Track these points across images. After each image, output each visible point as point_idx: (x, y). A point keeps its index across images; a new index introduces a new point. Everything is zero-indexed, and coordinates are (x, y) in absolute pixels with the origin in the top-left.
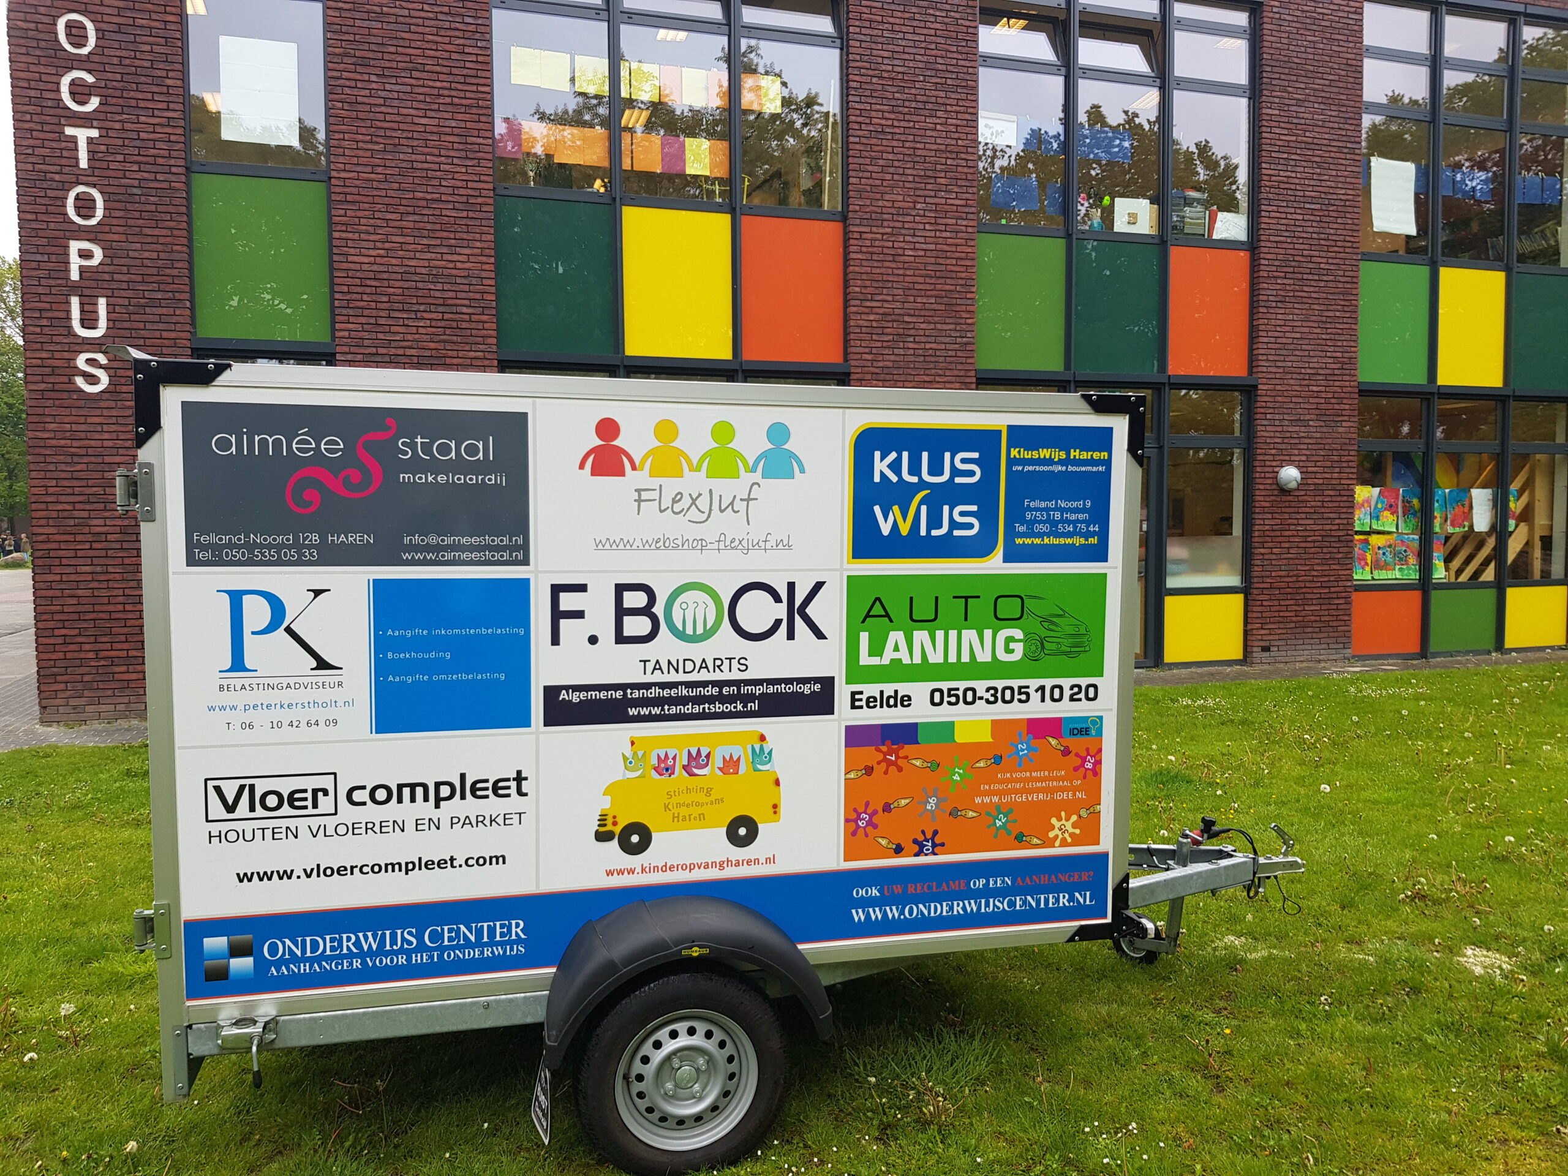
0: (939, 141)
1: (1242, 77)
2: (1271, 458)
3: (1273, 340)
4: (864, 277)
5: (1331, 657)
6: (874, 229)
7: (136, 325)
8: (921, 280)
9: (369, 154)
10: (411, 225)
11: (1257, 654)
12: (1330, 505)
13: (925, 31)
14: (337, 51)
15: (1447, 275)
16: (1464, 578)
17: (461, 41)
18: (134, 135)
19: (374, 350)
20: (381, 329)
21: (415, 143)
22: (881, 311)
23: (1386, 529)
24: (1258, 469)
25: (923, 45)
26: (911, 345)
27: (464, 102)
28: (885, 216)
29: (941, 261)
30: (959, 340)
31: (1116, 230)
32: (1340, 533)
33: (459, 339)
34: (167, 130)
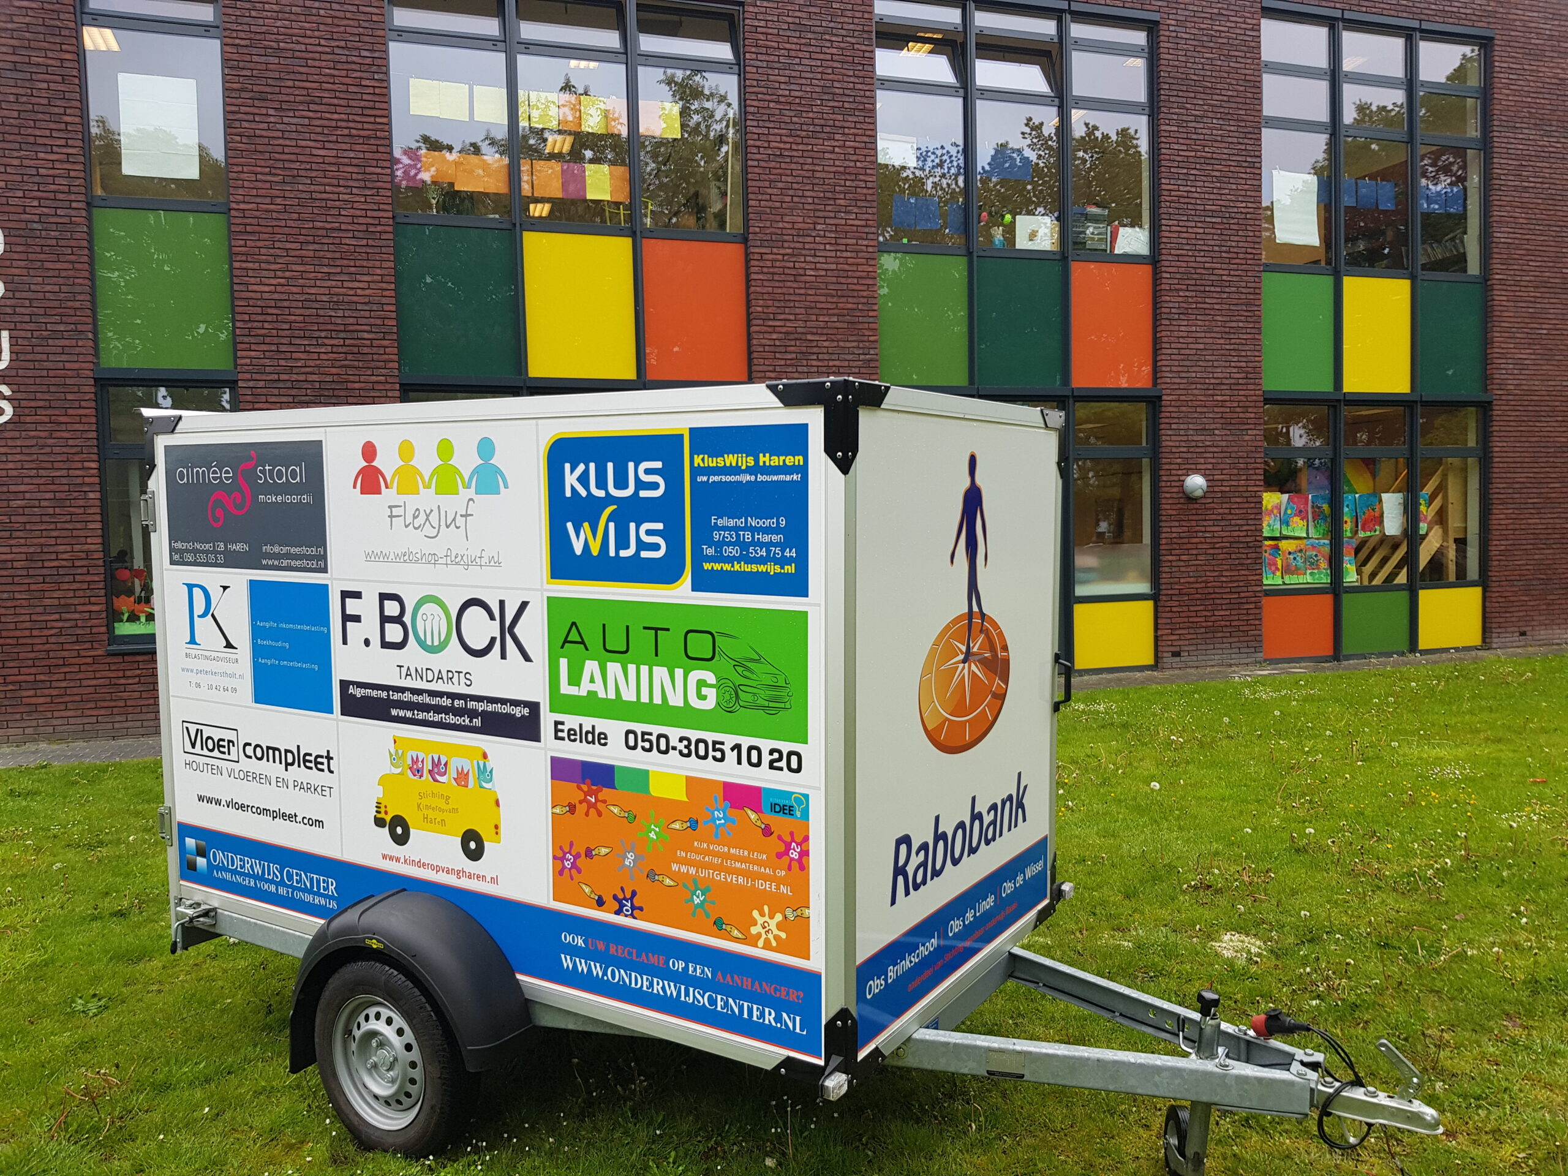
0: (837, 163)
1: (1139, 94)
2: (1177, 467)
3: (1176, 351)
4: (766, 297)
5: (1242, 661)
6: (775, 250)
7: (39, 357)
8: (823, 299)
9: (268, 185)
10: (311, 254)
11: (1168, 659)
12: (1237, 511)
13: (822, 56)
14: (235, 86)
15: (1351, 285)
16: (1378, 581)
17: (358, 74)
18: (34, 172)
19: (276, 377)
20: (283, 356)
21: (314, 174)
22: (784, 330)
23: (1296, 534)
24: (1164, 478)
25: (820, 70)
26: (814, 363)
27: (362, 133)
28: (785, 237)
29: (843, 280)
30: (862, 357)
31: (1018, 247)
32: (1248, 539)
33: (361, 364)
34: (66, 166)
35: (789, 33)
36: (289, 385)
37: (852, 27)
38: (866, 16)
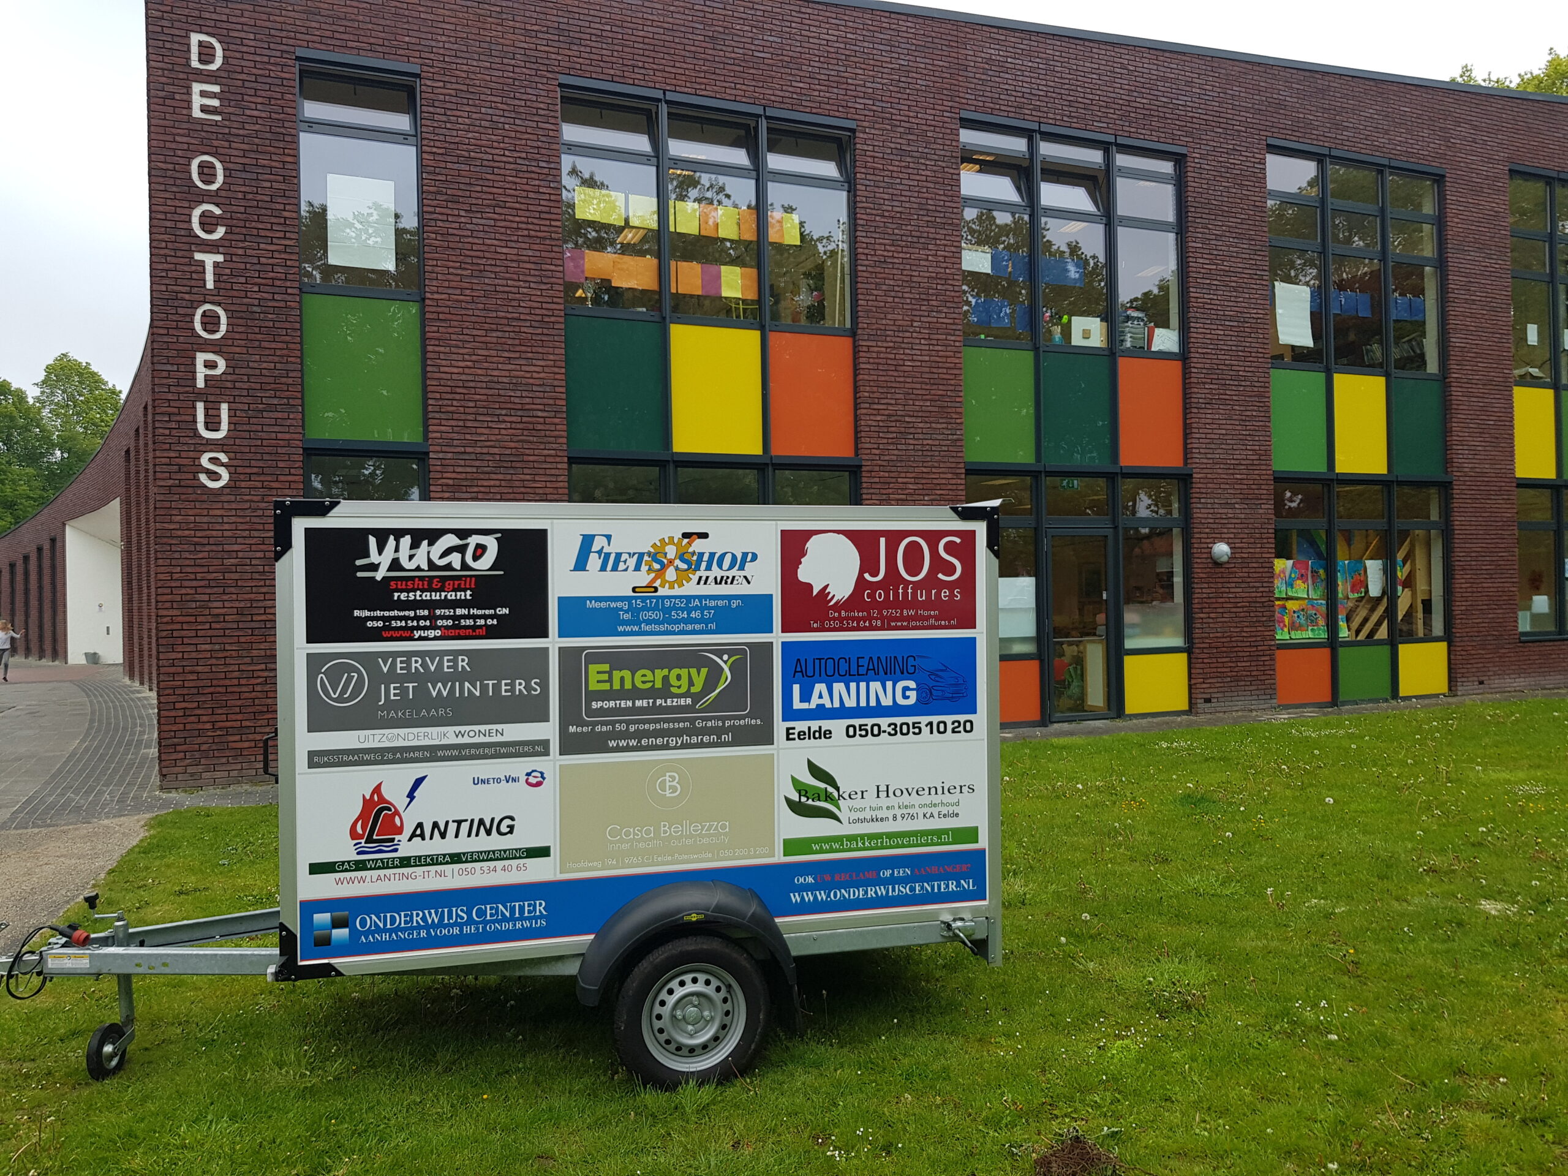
0: (930, 269)
1: (1169, 215)
2: (1205, 536)
3: (1203, 436)
4: (872, 384)
5: (1261, 707)
6: (880, 344)
7: (254, 428)
8: (918, 386)
9: (458, 278)
11: (1201, 705)
12: (1255, 575)
13: (918, 178)
14: (432, 189)
15: (1339, 379)
16: (1362, 636)
17: (537, 183)
18: (255, 260)
20: (468, 431)
21: (498, 269)
22: (886, 412)
23: (1300, 596)
24: (1196, 546)
25: (917, 189)
26: (911, 442)
27: (539, 234)
28: (888, 333)
29: (935, 370)
30: (950, 437)
31: (1074, 343)
32: (1264, 600)
33: (535, 439)
34: (283, 256)
35: (892, 157)
36: (473, 457)
37: (942, 153)
38: (954, 144)
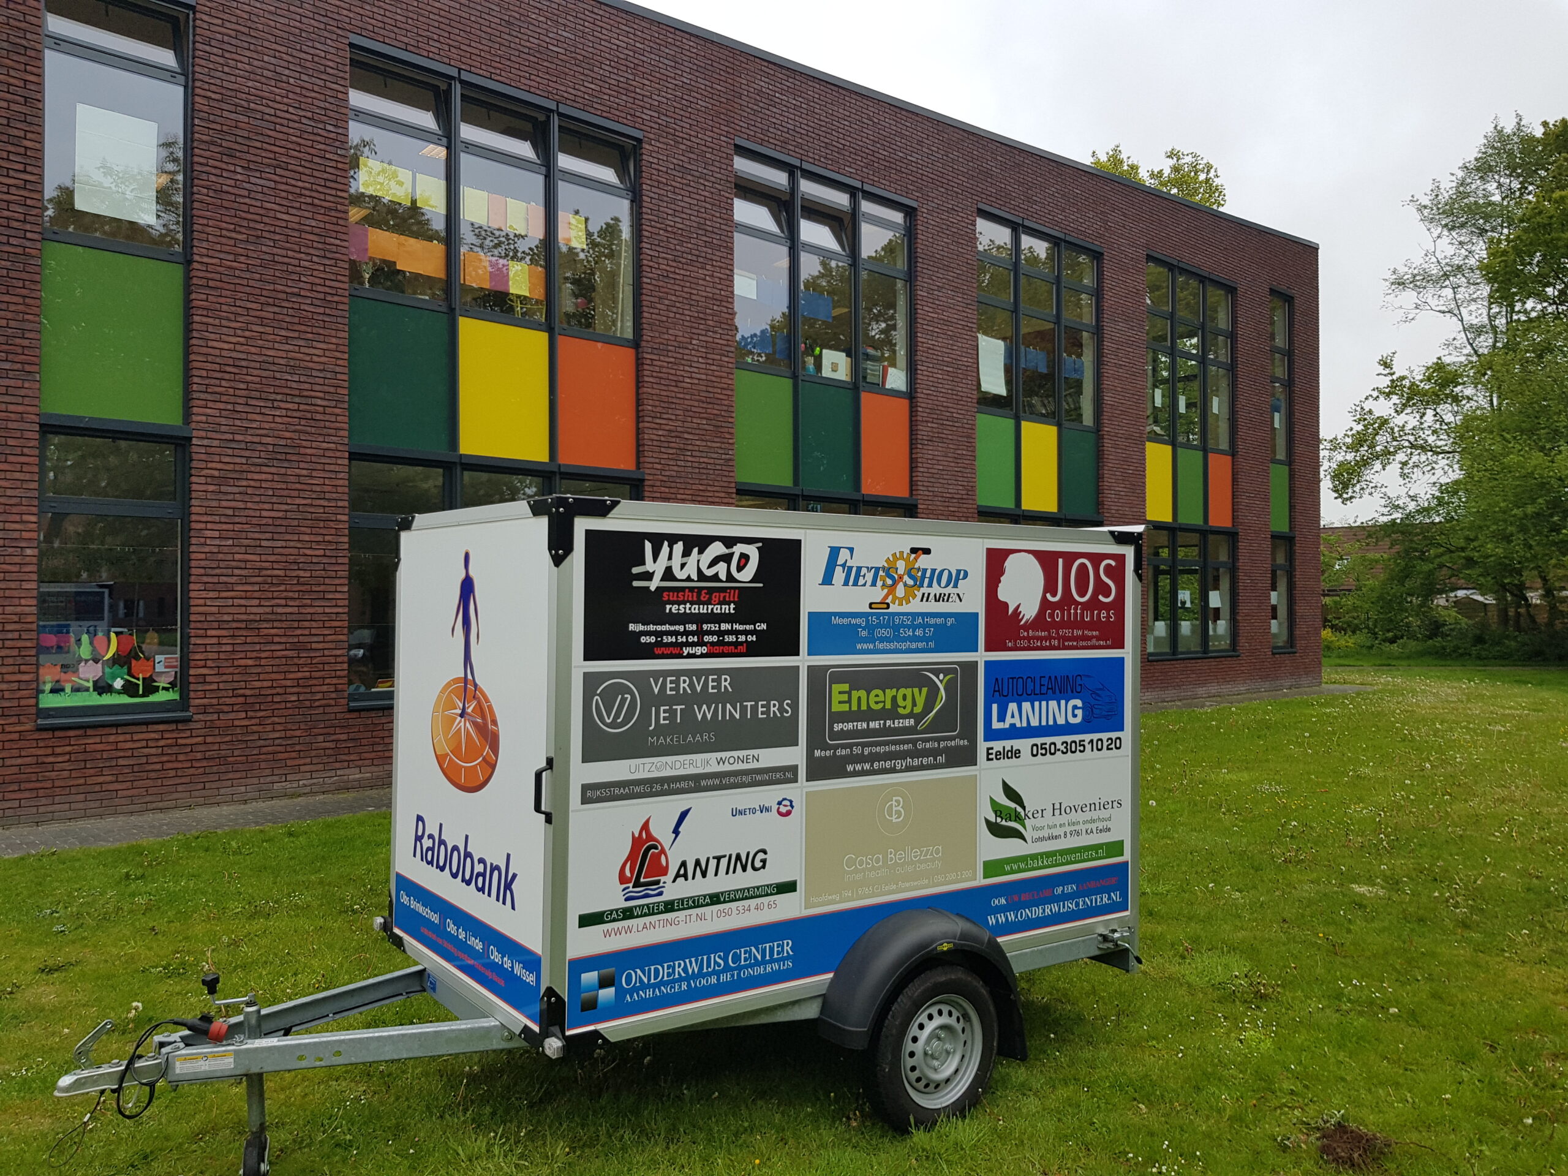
0: (707, 289)
3: (926, 470)
4: (654, 397)
6: (662, 358)
8: (696, 404)
9: (232, 242)
10: (271, 316)
14: (204, 138)
15: (1026, 427)
17: (323, 147)
19: (230, 437)
21: (277, 237)
22: (667, 428)
25: (696, 208)
26: (690, 459)
27: (324, 204)
28: (670, 348)
29: (711, 389)
30: (723, 456)
31: (823, 375)
33: (313, 430)
35: (674, 173)
37: (719, 176)
38: (729, 168)
